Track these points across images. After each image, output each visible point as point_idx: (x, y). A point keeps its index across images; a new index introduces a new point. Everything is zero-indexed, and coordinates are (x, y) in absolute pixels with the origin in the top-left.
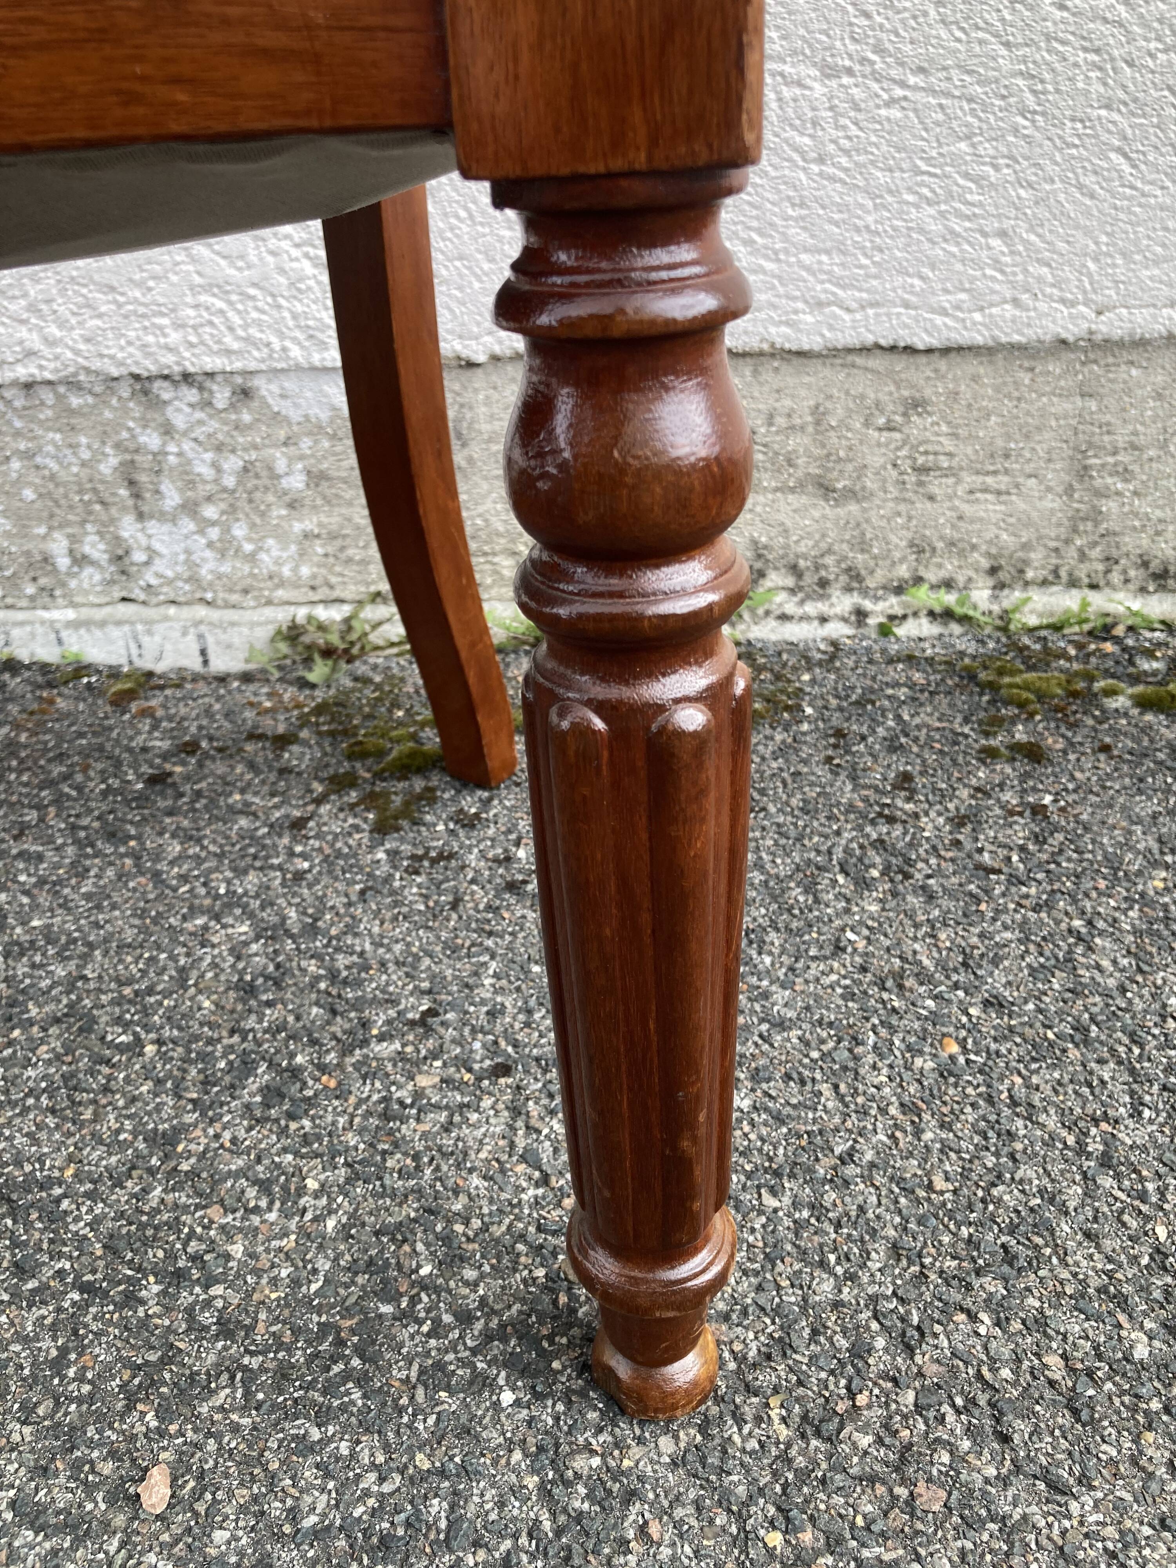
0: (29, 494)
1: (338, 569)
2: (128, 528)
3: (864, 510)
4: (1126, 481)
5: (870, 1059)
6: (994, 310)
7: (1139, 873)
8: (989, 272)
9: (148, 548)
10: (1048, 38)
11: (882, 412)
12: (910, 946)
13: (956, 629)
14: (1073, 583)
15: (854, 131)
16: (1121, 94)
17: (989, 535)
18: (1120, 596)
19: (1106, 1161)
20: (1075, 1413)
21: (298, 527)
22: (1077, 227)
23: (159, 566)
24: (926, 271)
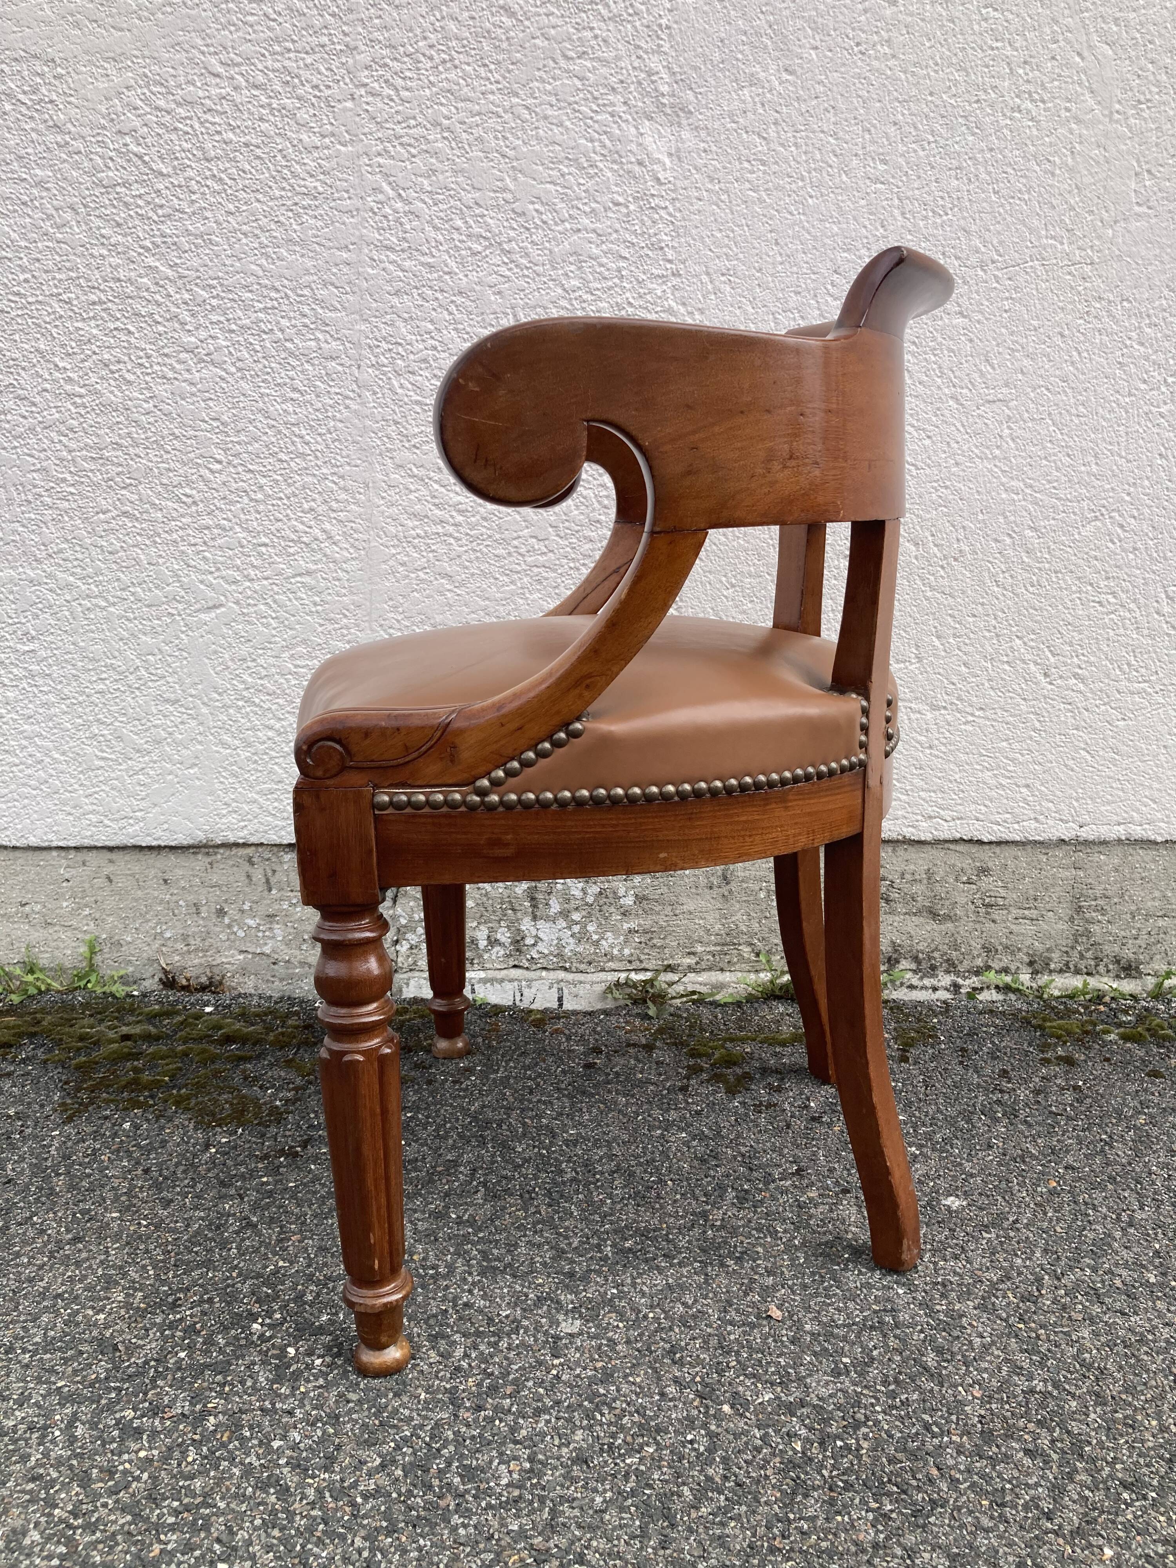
1: (646, 951)
2: (526, 925)
3: (956, 927)
4: (1103, 915)
5: (1017, 1187)
6: (1025, 823)
7: (1132, 1116)
8: (1021, 804)
9: (536, 936)
10: (1045, 697)
11: (965, 874)
12: (1024, 1146)
13: (1013, 997)
14: (1078, 972)
15: (948, 734)
16: (1083, 724)
17: (1028, 943)
18: (1105, 980)
19: (1131, 1225)
20: (1128, 1296)
21: (626, 926)
22: (1066, 784)
23: (541, 947)
24: (987, 803)
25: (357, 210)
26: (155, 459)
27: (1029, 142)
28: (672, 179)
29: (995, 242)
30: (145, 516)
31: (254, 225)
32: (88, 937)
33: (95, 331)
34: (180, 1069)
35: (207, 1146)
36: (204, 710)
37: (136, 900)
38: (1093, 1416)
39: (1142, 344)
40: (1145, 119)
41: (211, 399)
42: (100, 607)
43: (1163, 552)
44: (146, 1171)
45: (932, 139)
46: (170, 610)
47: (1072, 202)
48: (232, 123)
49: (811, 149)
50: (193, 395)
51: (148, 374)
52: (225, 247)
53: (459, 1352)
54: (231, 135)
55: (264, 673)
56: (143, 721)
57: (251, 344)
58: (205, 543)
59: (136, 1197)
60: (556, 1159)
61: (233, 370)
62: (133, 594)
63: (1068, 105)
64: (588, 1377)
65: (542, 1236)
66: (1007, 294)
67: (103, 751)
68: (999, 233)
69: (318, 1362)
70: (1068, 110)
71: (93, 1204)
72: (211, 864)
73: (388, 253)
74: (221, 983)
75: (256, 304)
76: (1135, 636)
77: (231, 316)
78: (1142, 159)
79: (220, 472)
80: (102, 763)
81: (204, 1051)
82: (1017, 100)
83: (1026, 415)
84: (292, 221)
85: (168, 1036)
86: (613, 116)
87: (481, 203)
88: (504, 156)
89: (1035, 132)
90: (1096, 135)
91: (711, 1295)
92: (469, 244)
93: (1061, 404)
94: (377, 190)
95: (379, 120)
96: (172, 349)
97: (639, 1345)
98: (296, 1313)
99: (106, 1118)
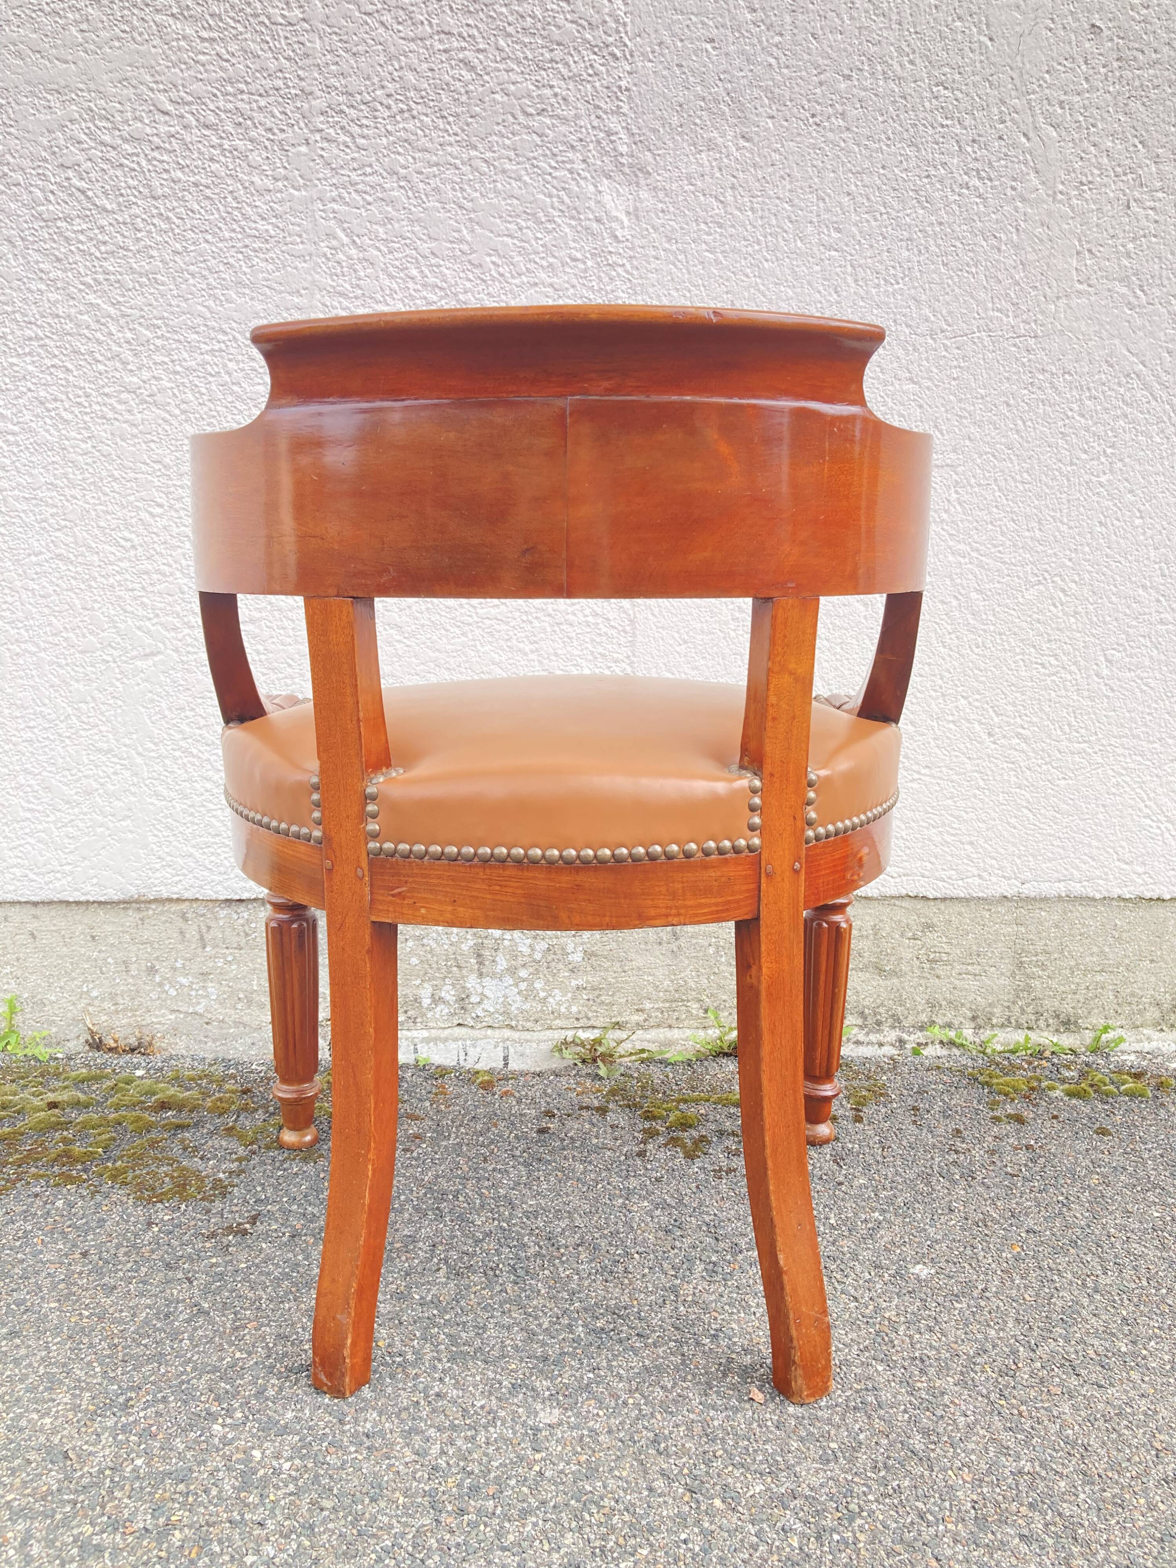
0: (414, 961)
1: (594, 1008)
2: (472, 982)
3: (901, 982)
4: (1043, 970)
5: (982, 1253)
6: (970, 880)
7: (1085, 1176)
8: (965, 861)
9: (482, 994)
10: (989, 756)
11: (910, 930)
12: (985, 1209)
13: (955, 1051)
14: (1019, 1027)
16: (1025, 782)
17: (971, 998)
18: (1045, 1034)
19: (1096, 1291)
20: (1103, 1367)
21: (574, 983)
22: (1009, 842)
23: (487, 1005)
24: (933, 860)
25: (310, 255)
26: (92, 501)
27: (976, 218)
28: (629, 237)
29: (944, 312)
30: (80, 559)
31: (202, 265)
32: (8, 996)
33: (30, 368)
34: (114, 1139)
35: (150, 1224)
36: (139, 760)
37: (62, 958)
38: (1082, 1496)
39: (1083, 416)
40: (1086, 200)
41: (153, 441)
42: (29, 652)
43: (1103, 616)
44: (85, 1254)
45: (884, 211)
46: (105, 657)
47: (1017, 277)
48: (181, 161)
49: (767, 214)
50: (135, 436)
51: (86, 413)
52: (172, 287)
53: (435, 1449)
54: (179, 174)
55: (202, 722)
56: (73, 772)
57: (196, 386)
58: (143, 588)
59: (75, 1284)
60: (518, 1233)
61: (177, 412)
62: (66, 639)
63: (1014, 183)
64: (573, 1473)
65: (510, 1317)
66: (955, 363)
67: (29, 802)
68: (948, 303)
69: (287, 1465)
70: (1013, 188)
71: (28, 1293)
72: (142, 919)
73: (341, 299)
74: (150, 1044)
75: (202, 346)
76: (1075, 698)
77: (176, 357)
78: (1083, 238)
79: (160, 516)
80: (28, 815)
81: (138, 1119)
82: (965, 177)
83: (973, 481)
84: (242, 263)
85: (98, 1102)
86: (572, 173)
87: (438, 253)
88: (461, 207)
89: (982, 209)
90: (1040, 214)
91: (689, 1377)
92: (425, 293)
93: (1007, 471)
94: (330, 235)
95: (334, 166)
96: (112, 389)
97: (622, 1435)
98: (259, 1411)
99: (36, 1196)
